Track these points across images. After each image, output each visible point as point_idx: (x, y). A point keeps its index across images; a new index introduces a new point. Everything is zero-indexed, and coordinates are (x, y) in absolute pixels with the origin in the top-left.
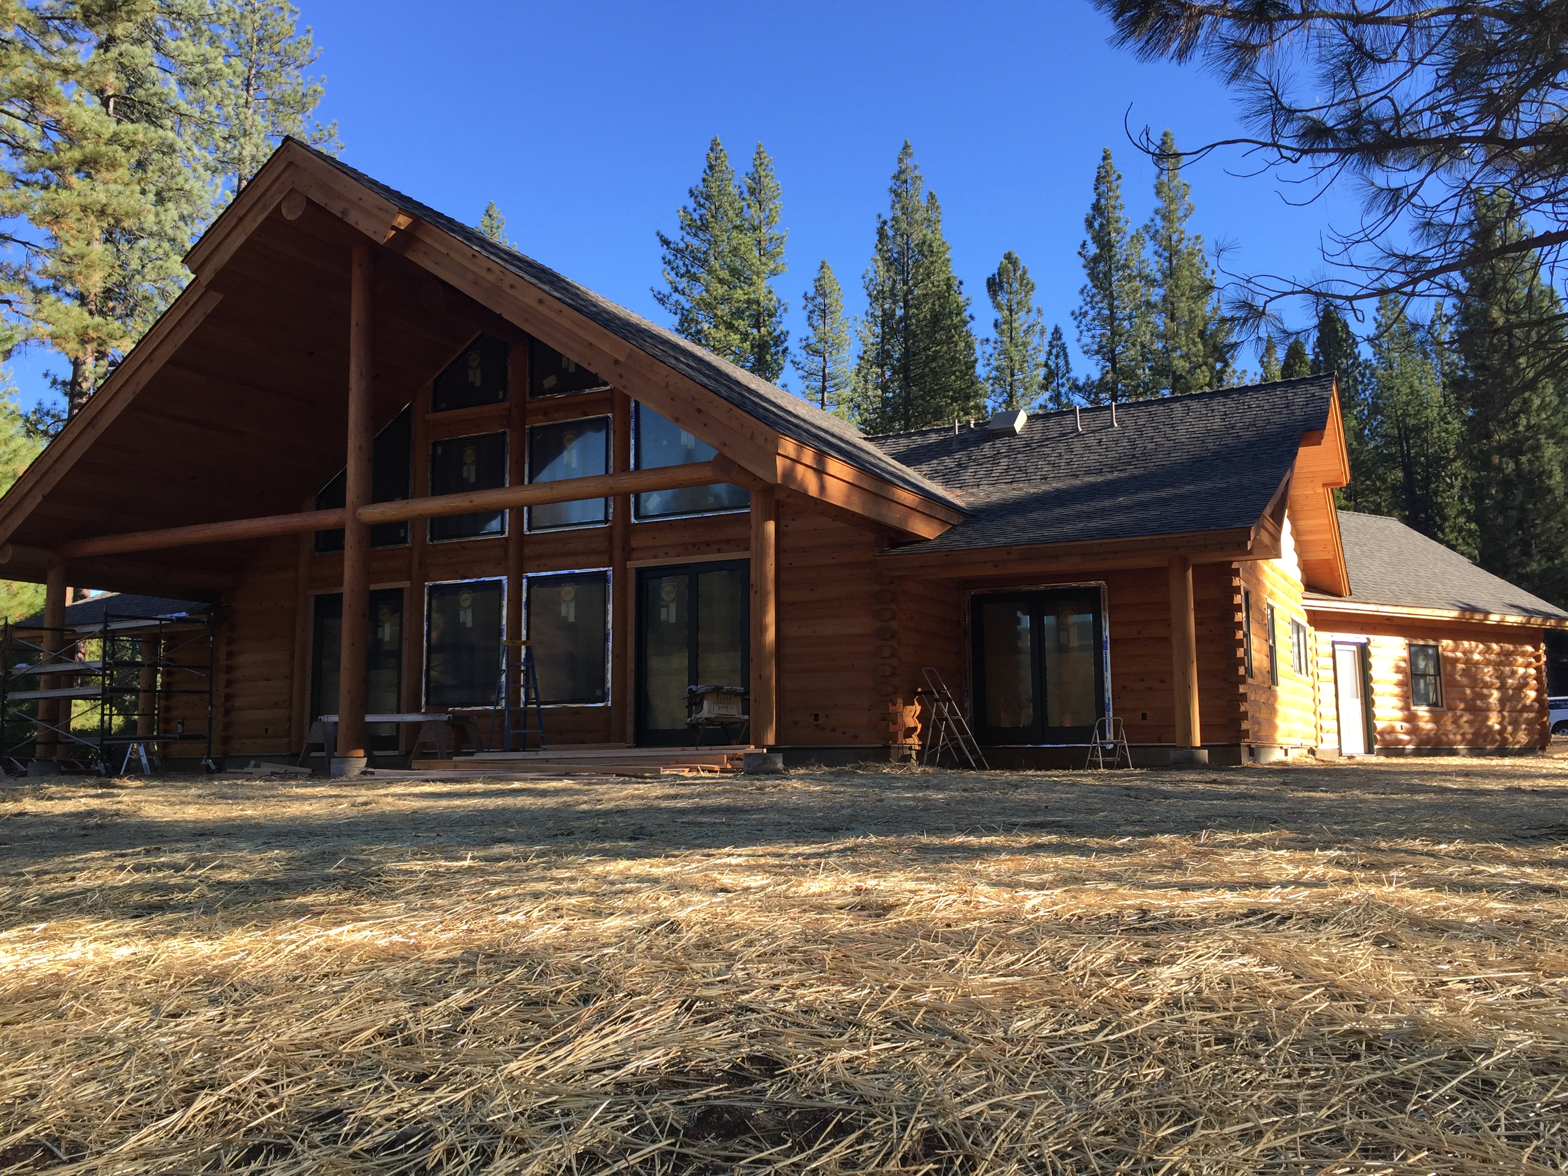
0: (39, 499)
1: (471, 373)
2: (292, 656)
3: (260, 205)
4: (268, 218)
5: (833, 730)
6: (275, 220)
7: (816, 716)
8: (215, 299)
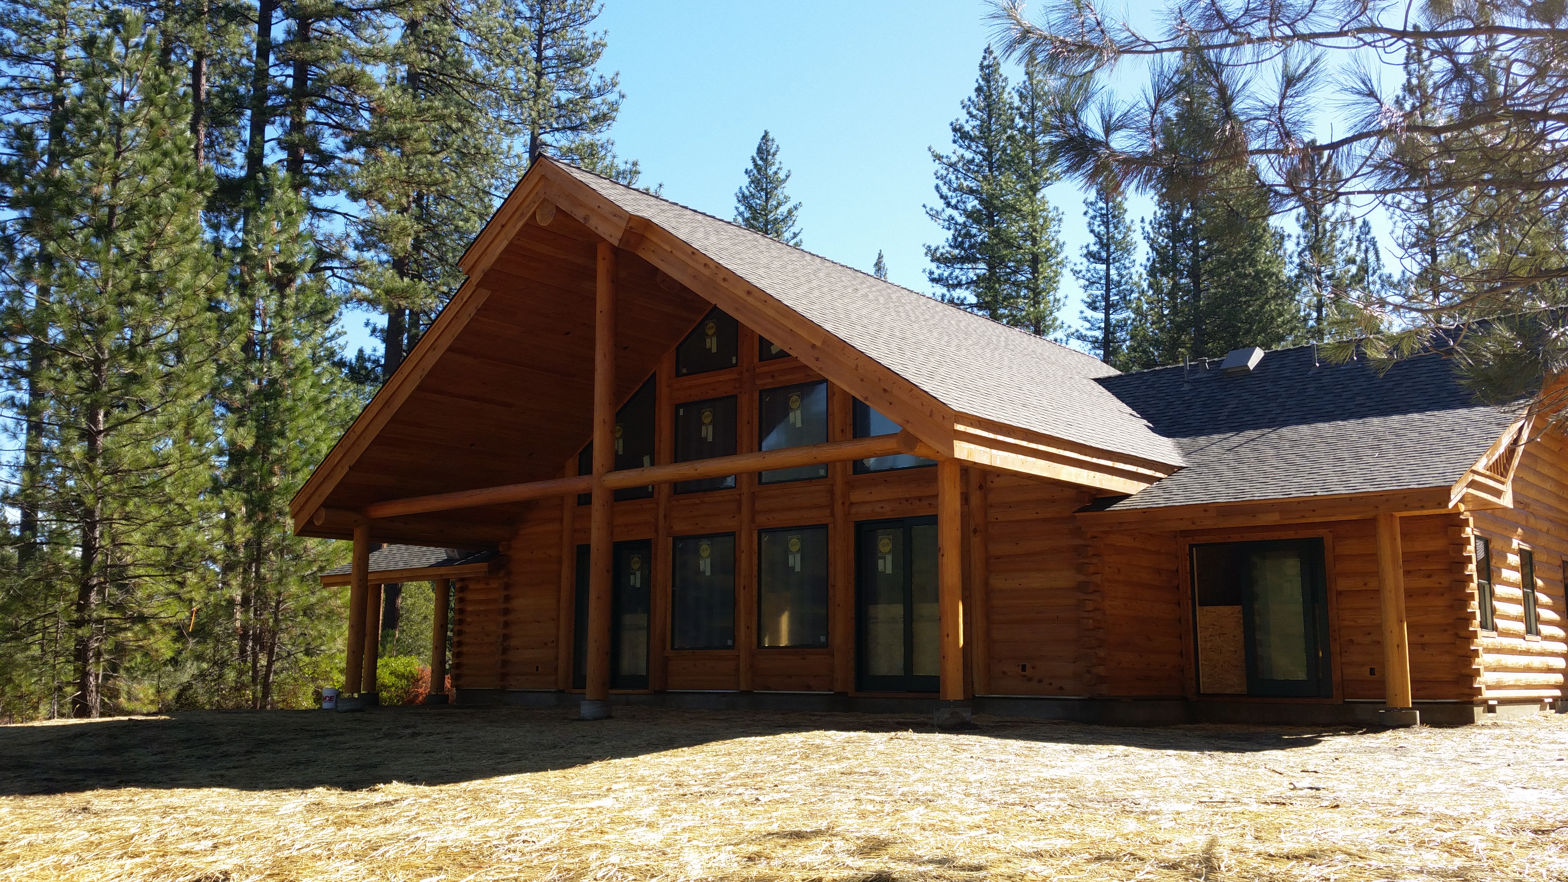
0: (347, 469)
1: (708, 340)
2: (559, 601)
3: (519, 213)
4: (526, 224)
5: (1040, 681)
6: (531, 225)
7: (1024, 668)
8: (484, 295)
